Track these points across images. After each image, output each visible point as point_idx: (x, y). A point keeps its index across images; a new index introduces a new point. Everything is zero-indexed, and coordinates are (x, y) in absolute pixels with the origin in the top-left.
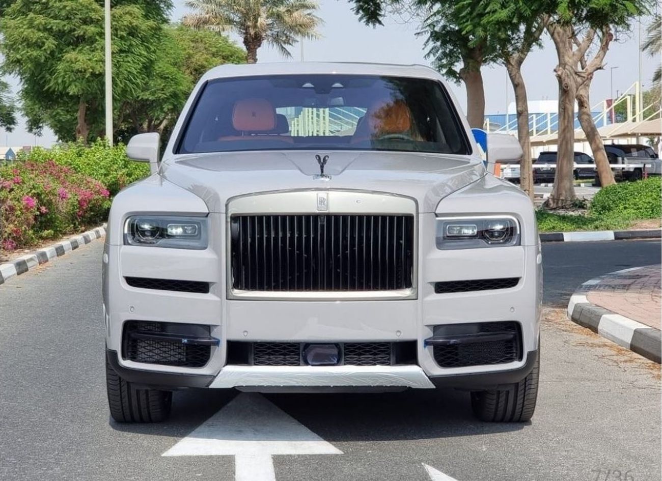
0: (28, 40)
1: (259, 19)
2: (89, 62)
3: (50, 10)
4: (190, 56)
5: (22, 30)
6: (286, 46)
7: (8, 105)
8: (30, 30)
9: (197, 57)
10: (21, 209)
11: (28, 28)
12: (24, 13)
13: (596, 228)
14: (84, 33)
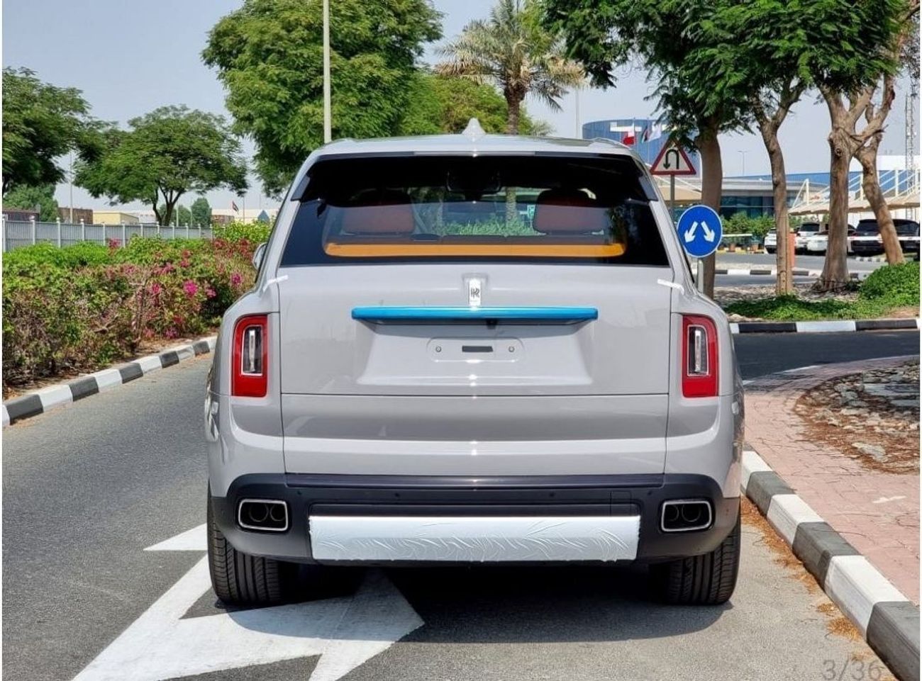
0: (260, 93)
1: (522, 68)
4: (449, 109)
5: (253, 82)
6: (555, 98)
7: (238, 166)
8: (261, 82)
9: (458, 109)
10: (182, 295)
11: (260, 80)
12: (254, 64)
13: (840, 316)
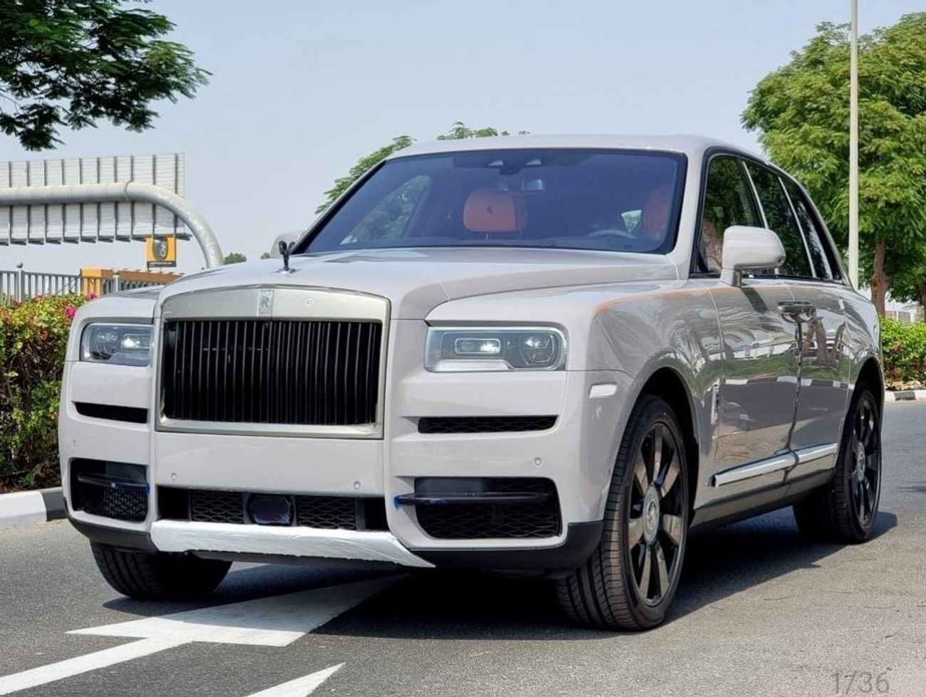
0: (801, 161)
2: (883, 187)
3: (832, 119)
5: (792, 146)
8: (803, 147)
11: (801, 144)
12: (797, 125)
14: (877, 149)
